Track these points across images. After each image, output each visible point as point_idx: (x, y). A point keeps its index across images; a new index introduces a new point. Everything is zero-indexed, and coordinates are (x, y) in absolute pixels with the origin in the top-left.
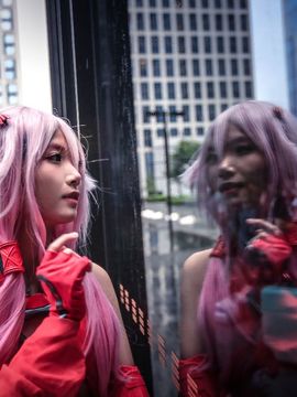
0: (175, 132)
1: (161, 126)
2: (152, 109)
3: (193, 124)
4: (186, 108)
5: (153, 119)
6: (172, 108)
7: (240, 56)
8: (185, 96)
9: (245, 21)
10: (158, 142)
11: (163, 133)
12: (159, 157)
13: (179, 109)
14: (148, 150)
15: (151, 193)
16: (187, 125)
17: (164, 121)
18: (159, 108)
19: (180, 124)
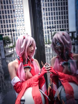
0: (53, 31)
1: (50, 30)
2: (49, 27)
3: (57, 29)
4: (55, 26)
5: (49, 29)
6: (53, 26)
7: (66, 15)
8: (55, 24)
9: (67, 8)
10: (50, 33)
11: (51, 31)
12: (50, 36)
13: (54, 26)
14: (48, 34)
15: (49, 42)
16: (55, 29)
17: (51, 29)
18: (50, 26)
19: (54, 29)
